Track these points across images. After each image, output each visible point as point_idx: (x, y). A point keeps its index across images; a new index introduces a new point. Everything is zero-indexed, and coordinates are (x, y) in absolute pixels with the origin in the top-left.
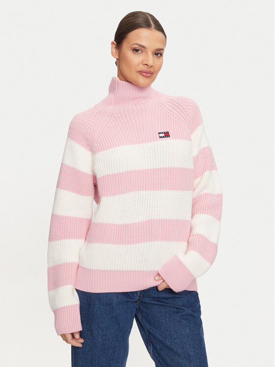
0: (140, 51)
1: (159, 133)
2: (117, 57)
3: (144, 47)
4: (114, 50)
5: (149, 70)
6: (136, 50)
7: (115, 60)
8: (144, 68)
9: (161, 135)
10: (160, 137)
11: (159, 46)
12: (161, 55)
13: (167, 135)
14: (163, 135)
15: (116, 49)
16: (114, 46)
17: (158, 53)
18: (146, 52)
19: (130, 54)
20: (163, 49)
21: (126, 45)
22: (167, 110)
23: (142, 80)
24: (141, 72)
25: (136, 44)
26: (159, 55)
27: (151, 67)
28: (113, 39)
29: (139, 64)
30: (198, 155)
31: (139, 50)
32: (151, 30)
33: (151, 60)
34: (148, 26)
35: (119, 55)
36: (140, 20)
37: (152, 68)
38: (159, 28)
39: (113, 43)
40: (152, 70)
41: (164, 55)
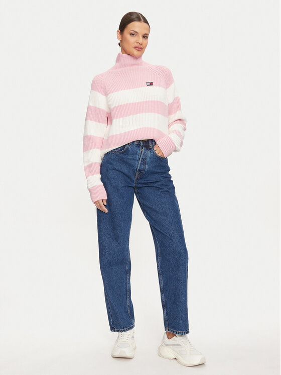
0: (134, 35)
2: (121, 40)
3: (137, 32)
4: (119, 36)
5: (140, 46)
6: (132, 34)
8: (137, 45)
9: (148, 84)
11: (146, 32)
12: (147, 38)
13: (151, 84)
16: (119, 33)
17: (145, 36)
18: (138, 35)
19: (128, 37)
20: (148, 34)
21: (126, 32)
23: (136, 52)
24: (135, 47)
25: (132, 31)
27: (141, 44)
29: (134, 43)
32: (141, 23)
33: (141, 40)
34: (139, 20)
35: (122, 38)
36: (134, 17)
38: (146, 21)
39: (118, 31)
40: (142, 46)
41: (149, 38)
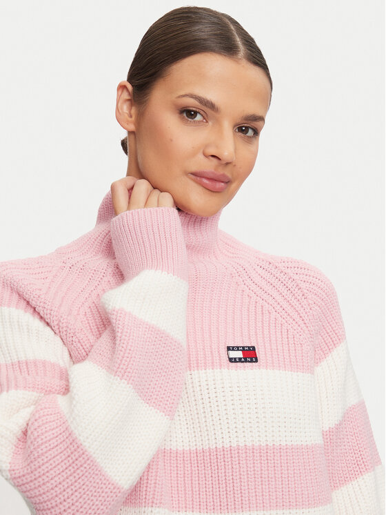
0: (199, 117)
1: (229, 349)
2: (132, 127)
3: (212, 106)
4: (125, 108)
5: (221, 171)
6: (188, 113)
7: (123, 134)
8: (208, 166)
9: (234, 354)
10: (231, 360)
11: (252, 108)
12: (256, 132)
13: (250, 355)
14: (239, 354)
15: (132, 105)
16: (126, 96)
17: (249, 128)
18: (218, 122)
19: (171, 123)
20: (262, 119)
21: (161, 98)
22: (253, 287)
23: (197, 197)
24: (197, 176)
25: (192, 96)
26: (250, 133)
27: (227, 164)
28: (123, 76)
29: (194, 154)
30: (339, 427)
31: (196, 113)
32: (237, 61)
33: (228, 145)
34: (228, 49)
35: (138, 123)
37: (230, 167)
38: (257, 59)
39: (122, 87)
40: (227, 172)
41: (262, 134)
